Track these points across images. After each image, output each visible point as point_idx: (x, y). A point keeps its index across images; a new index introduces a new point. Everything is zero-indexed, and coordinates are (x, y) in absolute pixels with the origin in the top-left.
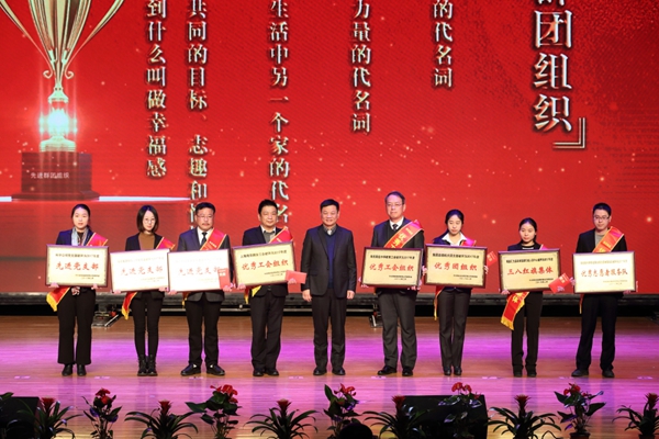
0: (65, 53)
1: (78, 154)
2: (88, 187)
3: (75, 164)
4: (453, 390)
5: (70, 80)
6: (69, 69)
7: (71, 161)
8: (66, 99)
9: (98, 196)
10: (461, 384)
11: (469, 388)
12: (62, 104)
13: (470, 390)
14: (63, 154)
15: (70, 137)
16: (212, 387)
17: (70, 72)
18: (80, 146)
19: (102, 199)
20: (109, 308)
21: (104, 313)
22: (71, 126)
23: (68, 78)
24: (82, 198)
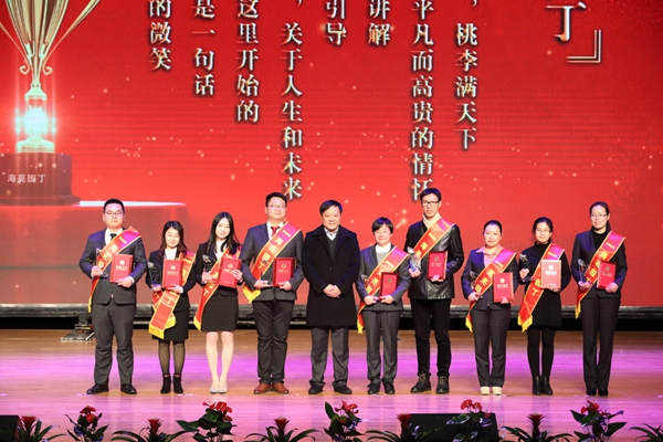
0: (43, 47)
1: (57, 155)
2: (68, 191)
3: (54, 166)
4: (462, 408)
5: (49, 76)
6: (47, 65)
7: (50, 163)
8: (44, 97)
9: (78, 200)
10: (470, 401)
11: (479, 405)
12: (40, 102)
13: (480, 408)
14: (41, 156)
15: (49, 138)
16: (205, 404)
17: (49, 68)
18: (59, 147)
19: (83, 204)
21: (84, 326)
22: (50, 128)
23: (47, 74)
24: (60, 202)
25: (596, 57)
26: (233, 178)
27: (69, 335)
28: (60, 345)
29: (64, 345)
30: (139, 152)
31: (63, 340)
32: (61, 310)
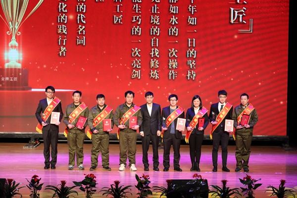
0: (17, 23)
1: (22, 69)
2: (26, 84)
3: (20, 74)
4: (193, 177)
5: (19, 36)
6: (18, 31)
7: (19, 73)
8: (17, 44)
9: (31, 88)
10: (197, 174)
11: (200, 176)
12: (15, 47)
13: (201, 177)
14: (15, 69)
15: (19, 62)
16: (85, 175)
18: (23, 66)
19: (33, 90)
20: (36, 140)
21: (33, 142)
22: (19, 57)
23: (18, 35)
24: (24, 89)
25: (250, 30)
26: (97, 80)
27: (27, 146)
28: (23, 150)
29: (24, 150)
30: (57, 69)
31: (24, 148)
32: (23, 135)
